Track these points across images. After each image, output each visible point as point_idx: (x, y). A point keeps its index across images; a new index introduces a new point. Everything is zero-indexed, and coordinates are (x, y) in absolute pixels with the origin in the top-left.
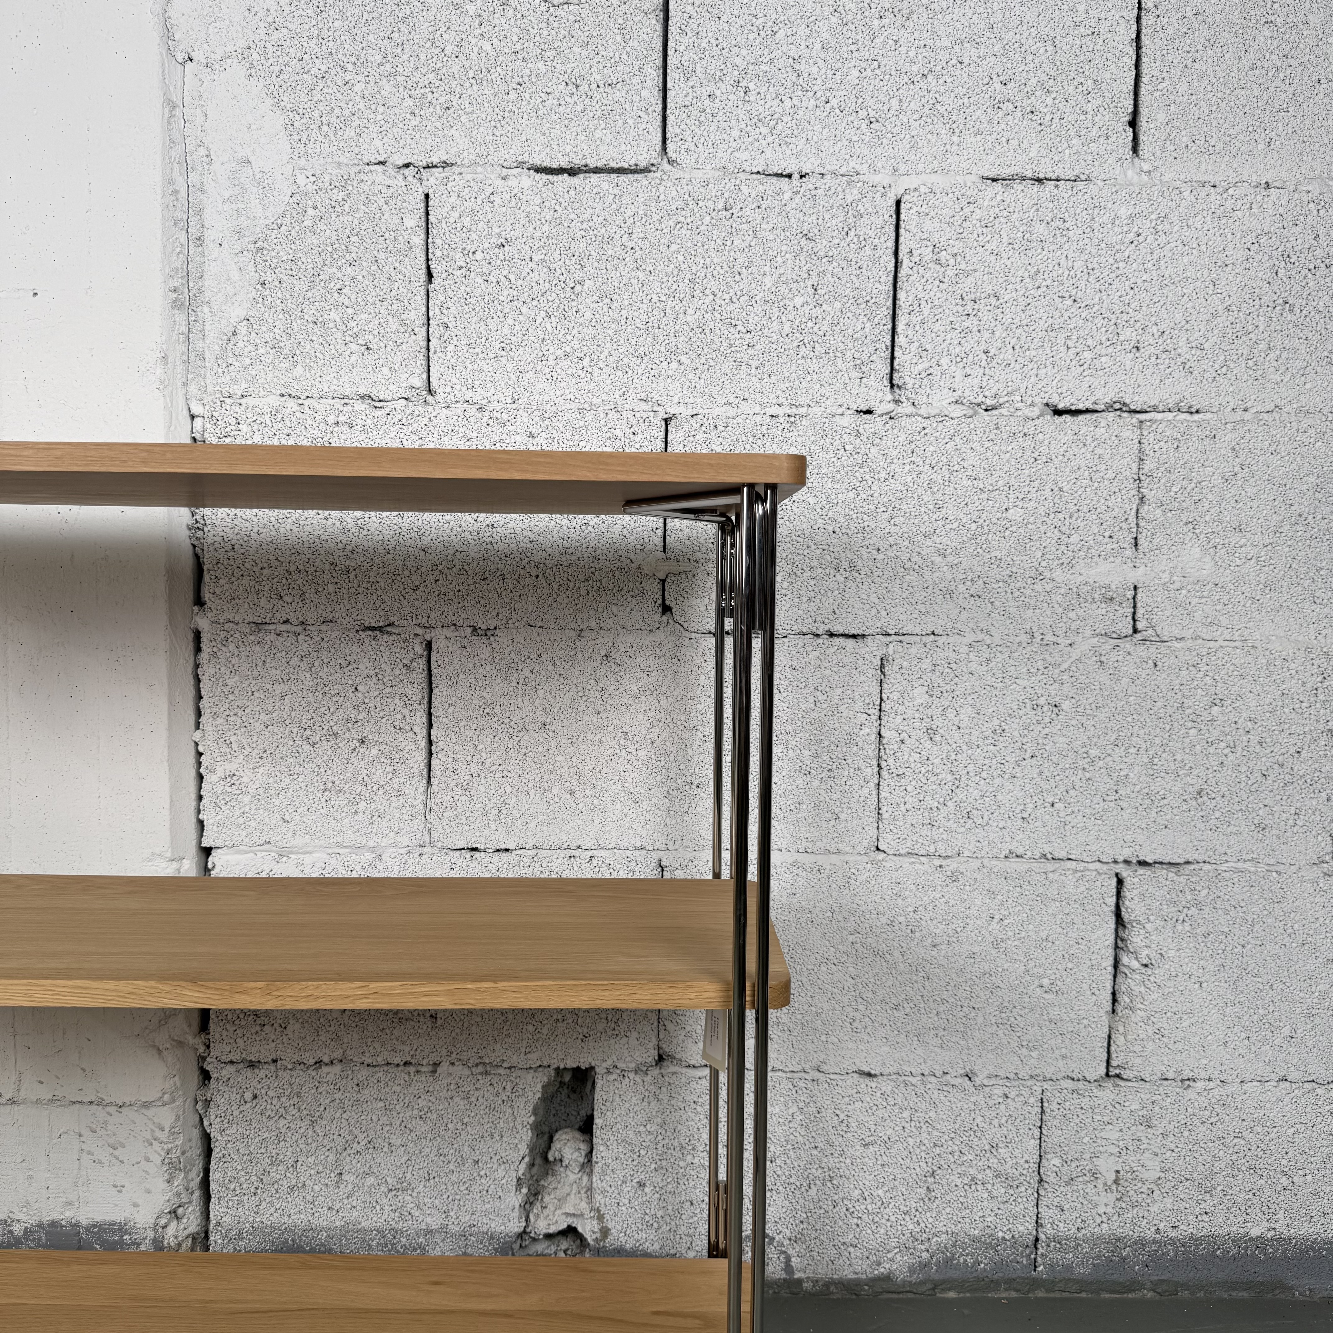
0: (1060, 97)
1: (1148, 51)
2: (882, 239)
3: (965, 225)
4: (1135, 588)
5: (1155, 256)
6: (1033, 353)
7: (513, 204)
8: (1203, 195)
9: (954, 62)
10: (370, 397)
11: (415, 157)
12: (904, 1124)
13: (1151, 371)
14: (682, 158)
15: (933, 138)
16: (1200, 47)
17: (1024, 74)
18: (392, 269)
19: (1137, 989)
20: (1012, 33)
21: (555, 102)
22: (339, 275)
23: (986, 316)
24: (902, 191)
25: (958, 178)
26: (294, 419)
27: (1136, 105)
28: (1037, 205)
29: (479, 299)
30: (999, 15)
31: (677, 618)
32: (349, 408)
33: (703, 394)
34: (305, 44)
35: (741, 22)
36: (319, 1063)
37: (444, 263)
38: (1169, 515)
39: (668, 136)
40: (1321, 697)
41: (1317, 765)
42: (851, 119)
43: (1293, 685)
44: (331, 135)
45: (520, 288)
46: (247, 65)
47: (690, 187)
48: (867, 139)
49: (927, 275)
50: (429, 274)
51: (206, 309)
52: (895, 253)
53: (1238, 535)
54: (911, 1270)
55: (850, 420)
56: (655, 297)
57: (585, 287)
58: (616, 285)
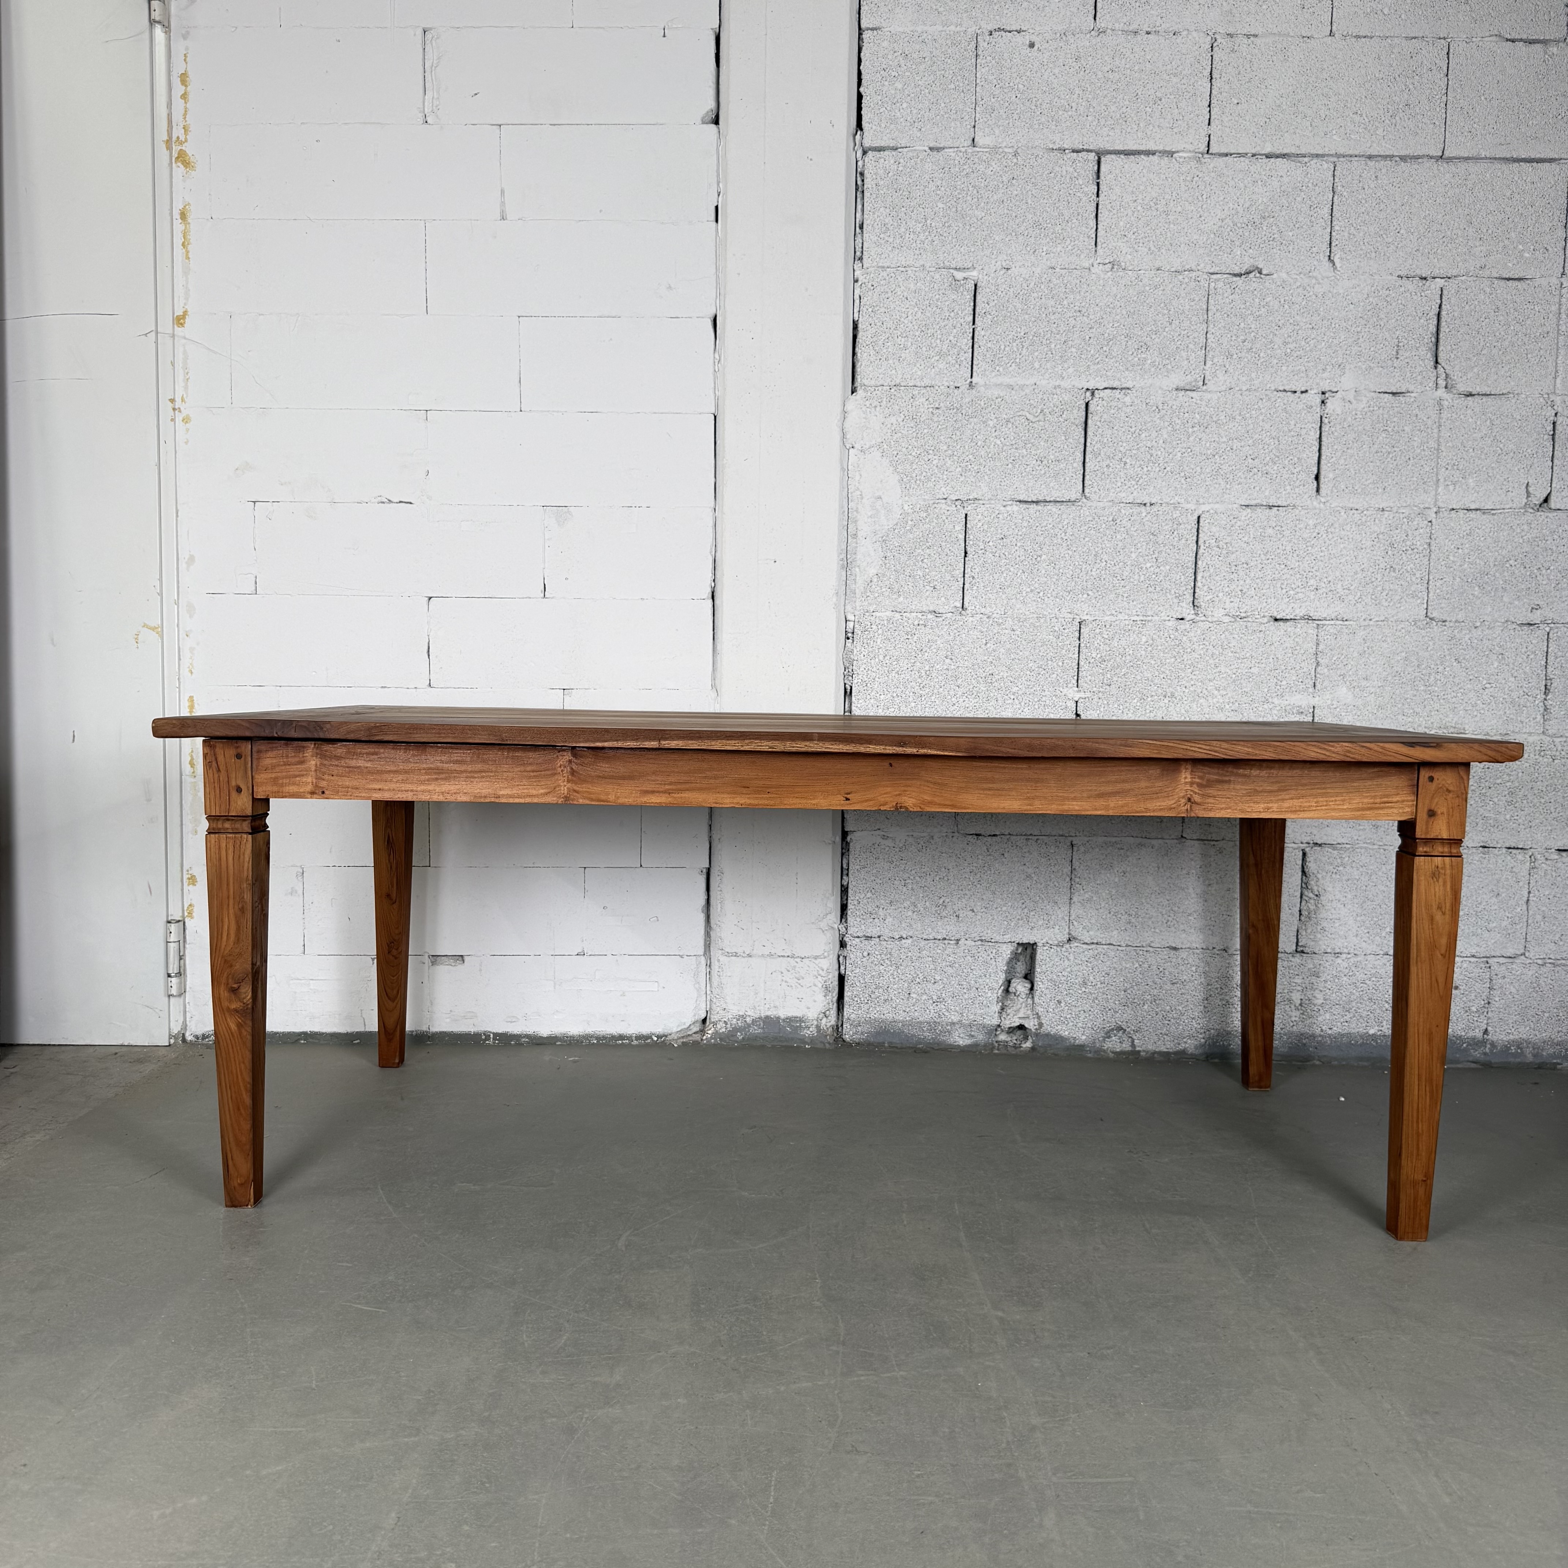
0: (1281, 466)
1: (1324, 444)
2: (1191, 535)
3: (1232, 529)
4: (1314, 708)
5: (1326, 544)
6: (1265, 591)
7: (1008, 519)
8: (1351, 514)
9: (1228, 449)
10: (934, 612)
11: (962, 496)
13: (1323, 601)
14: (1094, 497)
15: (1217, 486)
16: (1350, 442)
17: (1263, 455)
18: (947, 550)
19: (1312, 907)
20: (1257, 435)
21: (1031, 469)
22: (923, 553)
23: (1241, 573)
24: (1201, 513)
25: (1229, 505)
26: (898, 622)
27: (1318, 471)
28: (1268, 519)
29: (991, 563)
30: (1252, 426)
32: (925, 617)
33: (1099, 610)
34: (910, 441)
35: (1123, 429)
36: (901, 938)
37: (975, 546)
38: (1331, 671)
39: (1086, 483)
42: (1176, 477)
44: (921, 485)
45: (1011, 558)
46: (881, 451)
47: (1095, 510)
48: (1184, 487)
49: (1213, 553)
50: (966, 553)
51: (857, 569)
52: (1197, 542)
53: (1365, 682)
54: (1196, 1047)
55: (1172, 623)
56: (1077, 563)
57: (1043, 558)
58: (1058, 557)
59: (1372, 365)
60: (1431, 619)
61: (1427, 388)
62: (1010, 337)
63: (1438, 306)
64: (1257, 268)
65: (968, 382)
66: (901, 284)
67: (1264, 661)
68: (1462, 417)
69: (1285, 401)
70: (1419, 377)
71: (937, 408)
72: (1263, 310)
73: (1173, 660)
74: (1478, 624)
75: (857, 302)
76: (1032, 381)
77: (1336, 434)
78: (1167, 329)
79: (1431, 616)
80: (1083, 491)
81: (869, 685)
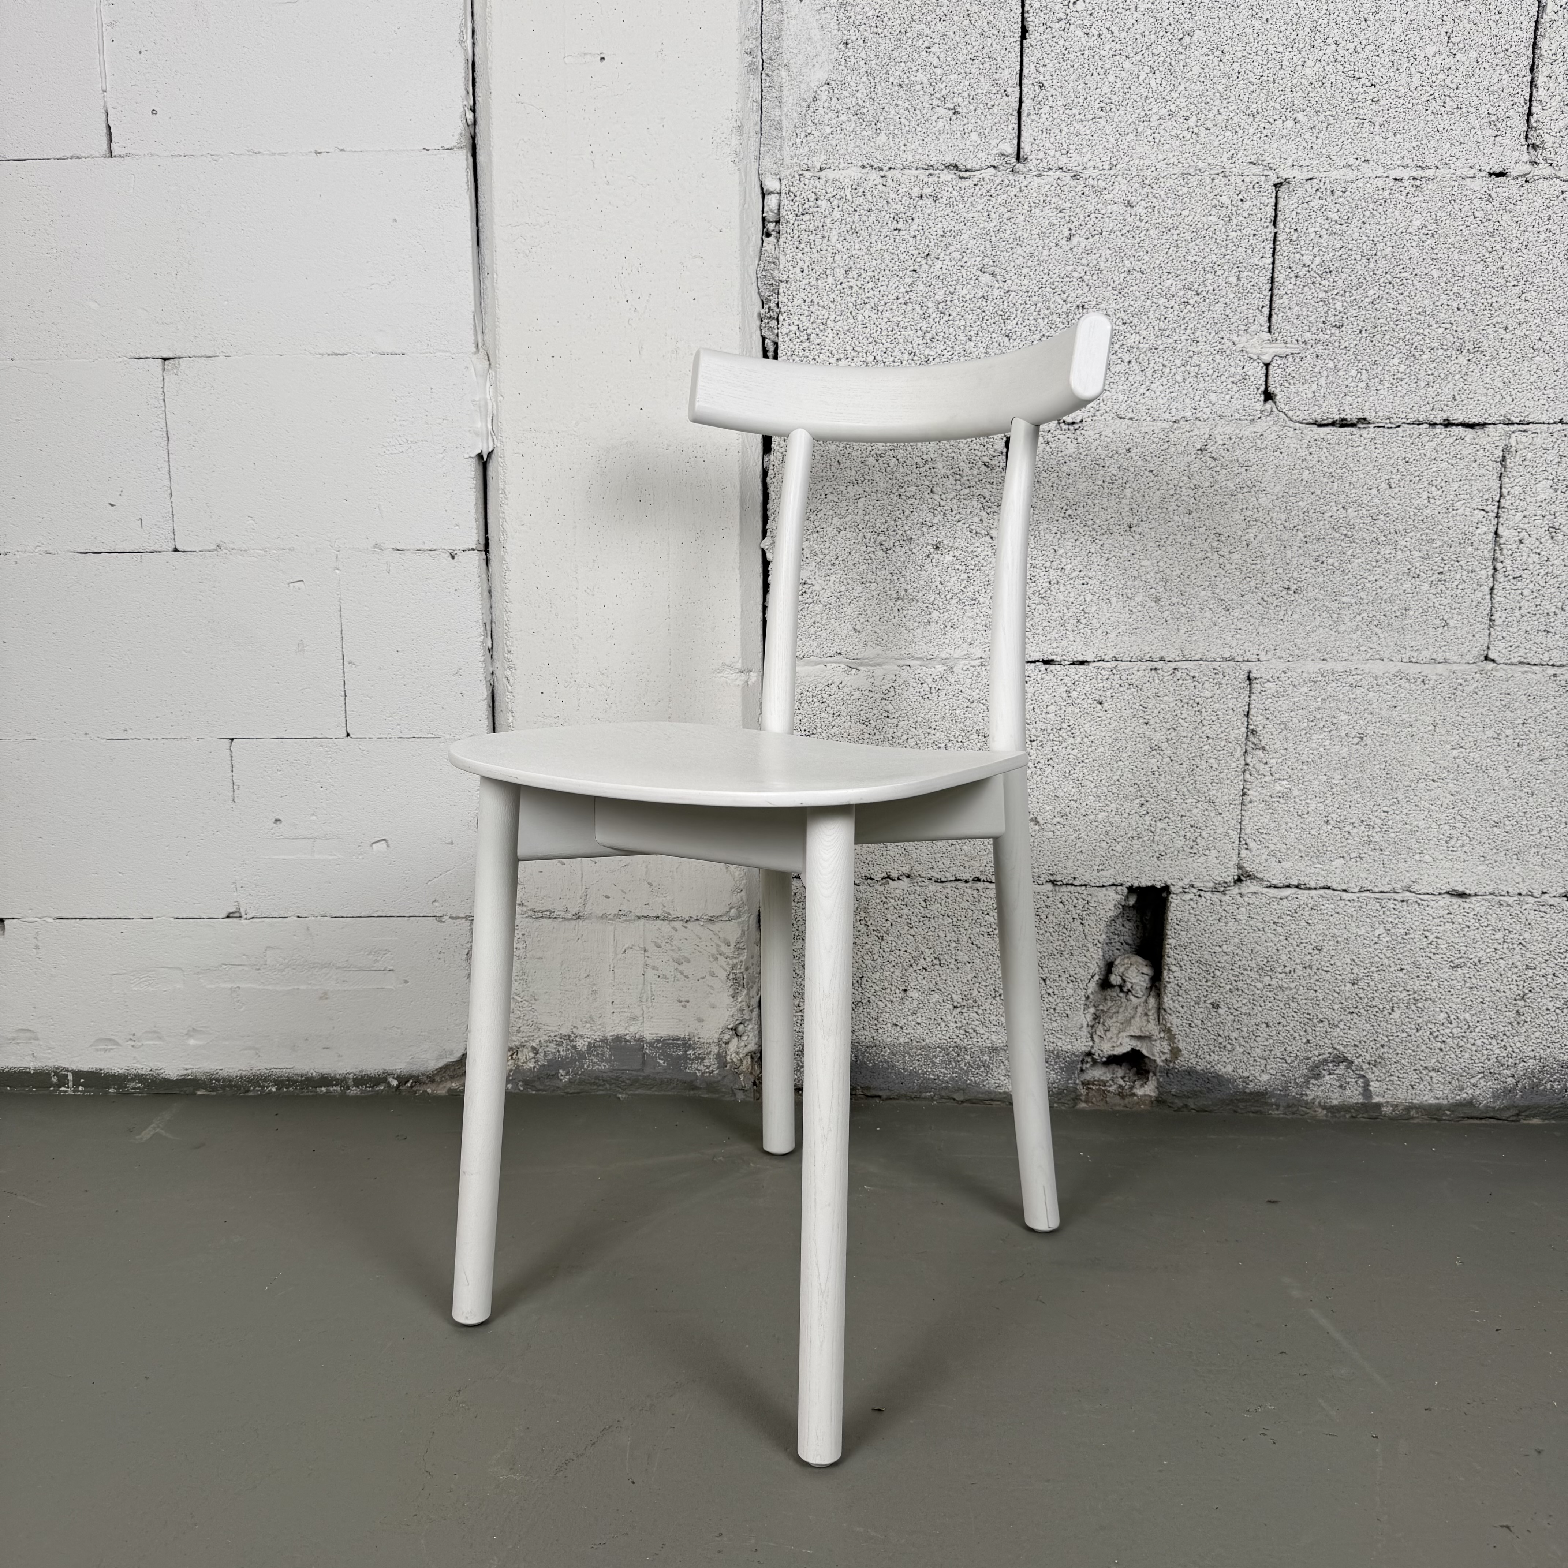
10: (956, 167)
12: (1496, 946)
18: (985, 24)
22: (927, 31)
26: (876, 193)
29: (1079, 54)
31: (1283, 406)
32: (936, 179)
33: (1320, 155)
36: (888, 878)
37: (1042, 15)
45: (1123, 41)
50: (1024, 29)
51: (784, 73)
54: (1496, 1096)
55: (1481, 184)
56: (1271, 47)
57: (1195, 38)
58: (1229, 35)
73: (1480, 267)
81: (813, 336)
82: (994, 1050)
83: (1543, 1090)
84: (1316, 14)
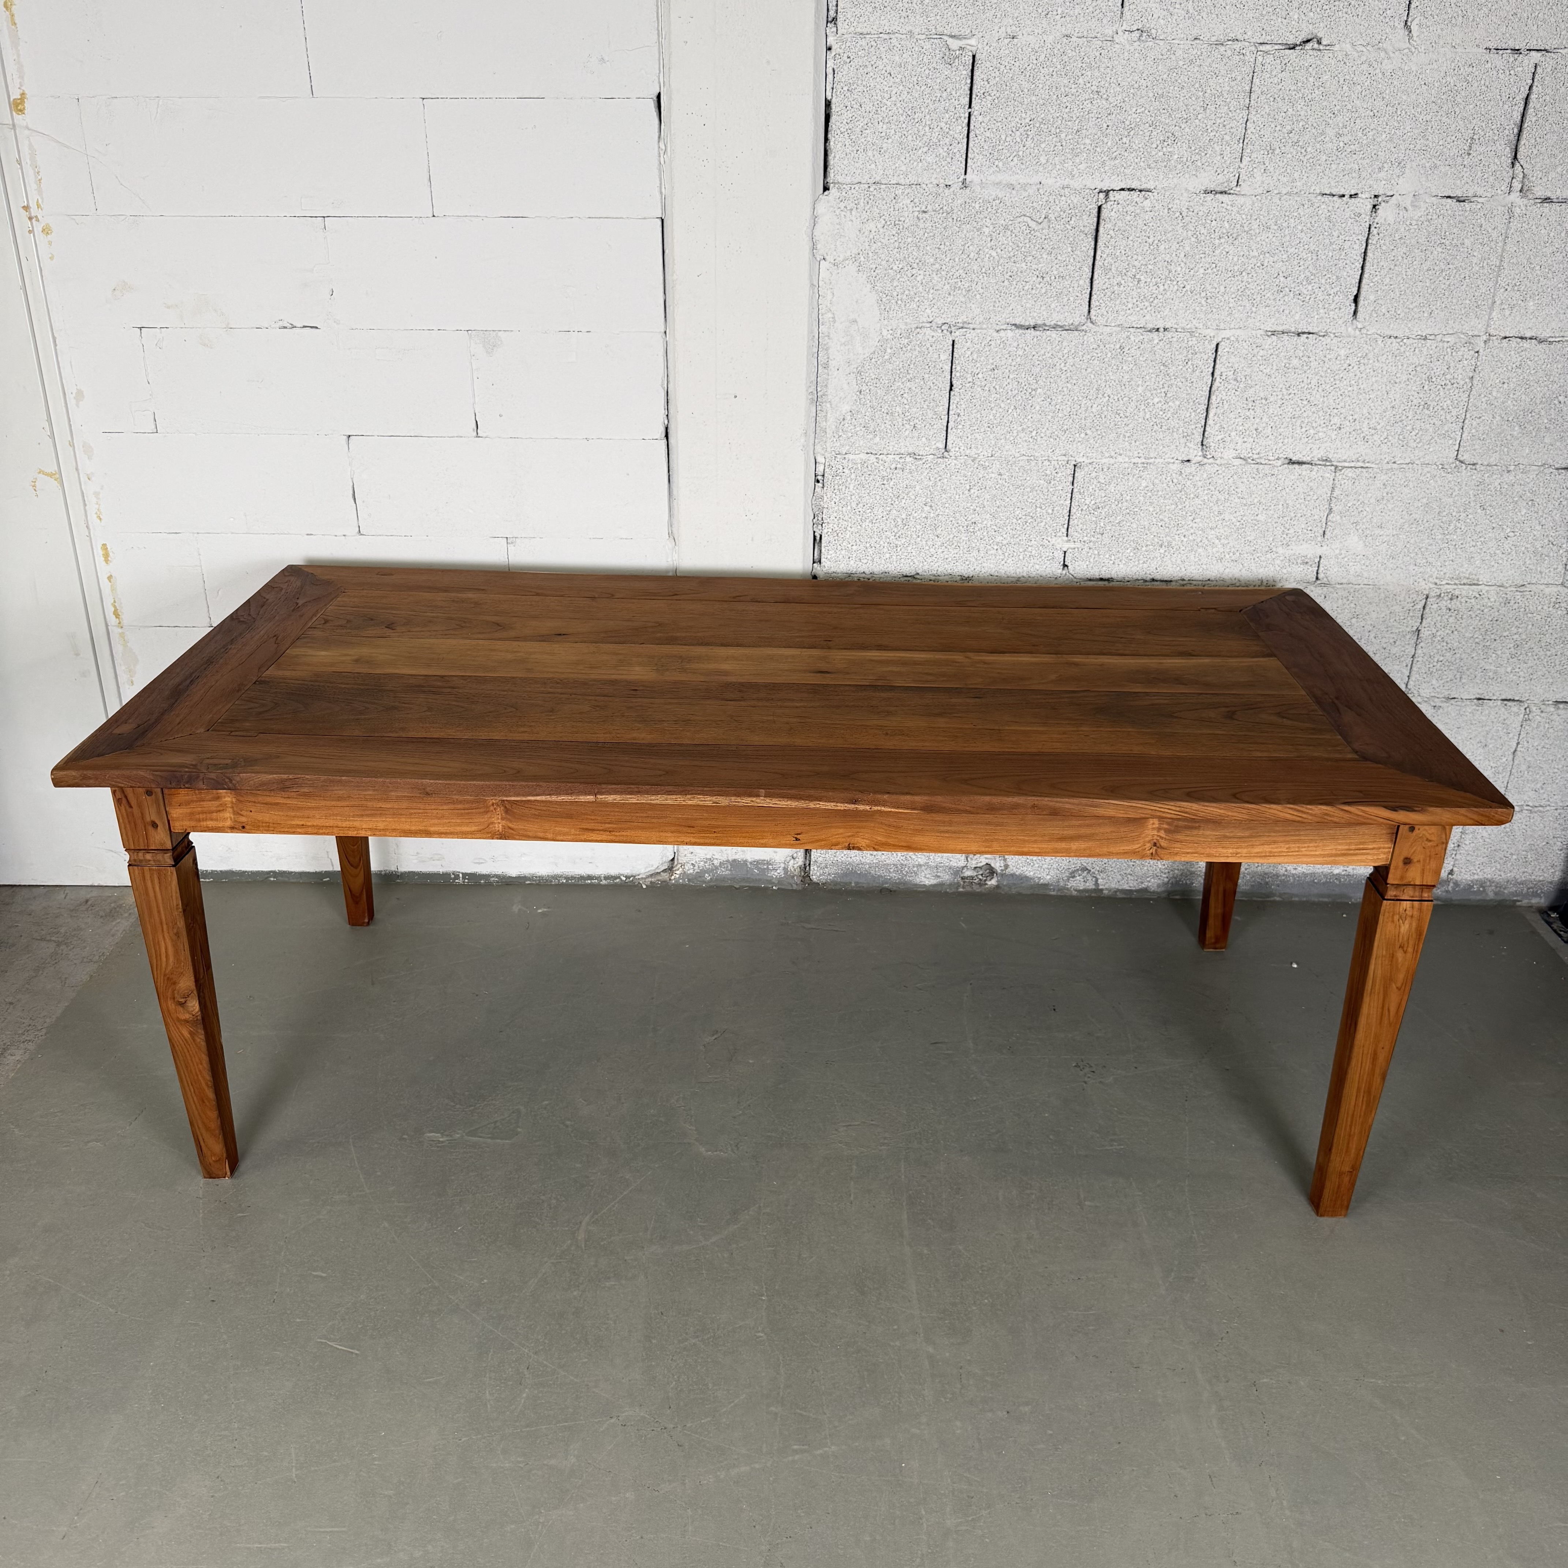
0: (1317, 285)
1: (1370, 260)
2: (1206, 367)
3: (1254, 358)
4: (1320, 557)
5: (1357, 377)
6: (1282, 430)
7: (1002, 346)
8: (1389, 343)
9: (1259, 264)
10: (914, 454)
11: (949, 319)
13: (1345, 440)
14: (1100, 321)
15: (1241, 309)
16: (1400, 258)
17: (1298, 272)
18: (932, 384)
20: (1294, 249)
21: (1030, 287)
22: (902, 386)
23: (1259, 411)
24: (1220, 340)
25: (1253, 332)
26: (873, 466)
27: (1359, 290)
28: (1295, 349)
29: (978, 399)
30: (1288, 238)
31: (1072, 572)
33: (1097, 451)
34: (891, 252)
35: (1140, 240)
37: (961, 380)
38: (1344, 519)
39: (1092, 306)
40: (1411, 614)
41: (1403, 649)
42: (1196, 297)
43: (1397, 608)
44: (903, 306)
45: (1002, 392)
46: (858, 264)
47: (1101, 337)
48: (1204, 309)
49: (1229, 387)
50: (952, 385)
51: (829, 405)
52: (1213, 374)
53: (1380, 529)
54: (1158, 886)
55: (1177, 466)
56: (1076, 398)
57: (1038, 392)
58: (1055, 391)
59: (1438, 163)
60: (1462, 462)
61: (1499, 191)
62: (1013, 124)
63: (1527, 88)
64: (1316, 37)
65: (961, 179)
66: (884, 57)
67: (1272, 507)
68: (1534, 227)
69: (1330, 208)
70: (1491, 179)
71: (925, 212)
72: (1317, 92)
73: (1173, 506)
74: (1512, 468)
75: (830, 77)
76: (1035, 179)
77: (1384, 248)
78: (1200, 117)
79: (1462, 459)
80: (1089, 312)
81: (840, 534)
82: (920, 865)
83: (1183, 884)
84: (1099, 381)
